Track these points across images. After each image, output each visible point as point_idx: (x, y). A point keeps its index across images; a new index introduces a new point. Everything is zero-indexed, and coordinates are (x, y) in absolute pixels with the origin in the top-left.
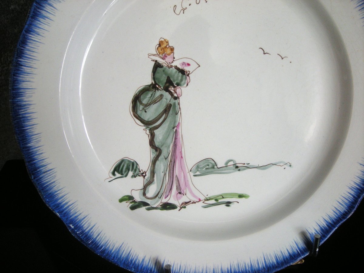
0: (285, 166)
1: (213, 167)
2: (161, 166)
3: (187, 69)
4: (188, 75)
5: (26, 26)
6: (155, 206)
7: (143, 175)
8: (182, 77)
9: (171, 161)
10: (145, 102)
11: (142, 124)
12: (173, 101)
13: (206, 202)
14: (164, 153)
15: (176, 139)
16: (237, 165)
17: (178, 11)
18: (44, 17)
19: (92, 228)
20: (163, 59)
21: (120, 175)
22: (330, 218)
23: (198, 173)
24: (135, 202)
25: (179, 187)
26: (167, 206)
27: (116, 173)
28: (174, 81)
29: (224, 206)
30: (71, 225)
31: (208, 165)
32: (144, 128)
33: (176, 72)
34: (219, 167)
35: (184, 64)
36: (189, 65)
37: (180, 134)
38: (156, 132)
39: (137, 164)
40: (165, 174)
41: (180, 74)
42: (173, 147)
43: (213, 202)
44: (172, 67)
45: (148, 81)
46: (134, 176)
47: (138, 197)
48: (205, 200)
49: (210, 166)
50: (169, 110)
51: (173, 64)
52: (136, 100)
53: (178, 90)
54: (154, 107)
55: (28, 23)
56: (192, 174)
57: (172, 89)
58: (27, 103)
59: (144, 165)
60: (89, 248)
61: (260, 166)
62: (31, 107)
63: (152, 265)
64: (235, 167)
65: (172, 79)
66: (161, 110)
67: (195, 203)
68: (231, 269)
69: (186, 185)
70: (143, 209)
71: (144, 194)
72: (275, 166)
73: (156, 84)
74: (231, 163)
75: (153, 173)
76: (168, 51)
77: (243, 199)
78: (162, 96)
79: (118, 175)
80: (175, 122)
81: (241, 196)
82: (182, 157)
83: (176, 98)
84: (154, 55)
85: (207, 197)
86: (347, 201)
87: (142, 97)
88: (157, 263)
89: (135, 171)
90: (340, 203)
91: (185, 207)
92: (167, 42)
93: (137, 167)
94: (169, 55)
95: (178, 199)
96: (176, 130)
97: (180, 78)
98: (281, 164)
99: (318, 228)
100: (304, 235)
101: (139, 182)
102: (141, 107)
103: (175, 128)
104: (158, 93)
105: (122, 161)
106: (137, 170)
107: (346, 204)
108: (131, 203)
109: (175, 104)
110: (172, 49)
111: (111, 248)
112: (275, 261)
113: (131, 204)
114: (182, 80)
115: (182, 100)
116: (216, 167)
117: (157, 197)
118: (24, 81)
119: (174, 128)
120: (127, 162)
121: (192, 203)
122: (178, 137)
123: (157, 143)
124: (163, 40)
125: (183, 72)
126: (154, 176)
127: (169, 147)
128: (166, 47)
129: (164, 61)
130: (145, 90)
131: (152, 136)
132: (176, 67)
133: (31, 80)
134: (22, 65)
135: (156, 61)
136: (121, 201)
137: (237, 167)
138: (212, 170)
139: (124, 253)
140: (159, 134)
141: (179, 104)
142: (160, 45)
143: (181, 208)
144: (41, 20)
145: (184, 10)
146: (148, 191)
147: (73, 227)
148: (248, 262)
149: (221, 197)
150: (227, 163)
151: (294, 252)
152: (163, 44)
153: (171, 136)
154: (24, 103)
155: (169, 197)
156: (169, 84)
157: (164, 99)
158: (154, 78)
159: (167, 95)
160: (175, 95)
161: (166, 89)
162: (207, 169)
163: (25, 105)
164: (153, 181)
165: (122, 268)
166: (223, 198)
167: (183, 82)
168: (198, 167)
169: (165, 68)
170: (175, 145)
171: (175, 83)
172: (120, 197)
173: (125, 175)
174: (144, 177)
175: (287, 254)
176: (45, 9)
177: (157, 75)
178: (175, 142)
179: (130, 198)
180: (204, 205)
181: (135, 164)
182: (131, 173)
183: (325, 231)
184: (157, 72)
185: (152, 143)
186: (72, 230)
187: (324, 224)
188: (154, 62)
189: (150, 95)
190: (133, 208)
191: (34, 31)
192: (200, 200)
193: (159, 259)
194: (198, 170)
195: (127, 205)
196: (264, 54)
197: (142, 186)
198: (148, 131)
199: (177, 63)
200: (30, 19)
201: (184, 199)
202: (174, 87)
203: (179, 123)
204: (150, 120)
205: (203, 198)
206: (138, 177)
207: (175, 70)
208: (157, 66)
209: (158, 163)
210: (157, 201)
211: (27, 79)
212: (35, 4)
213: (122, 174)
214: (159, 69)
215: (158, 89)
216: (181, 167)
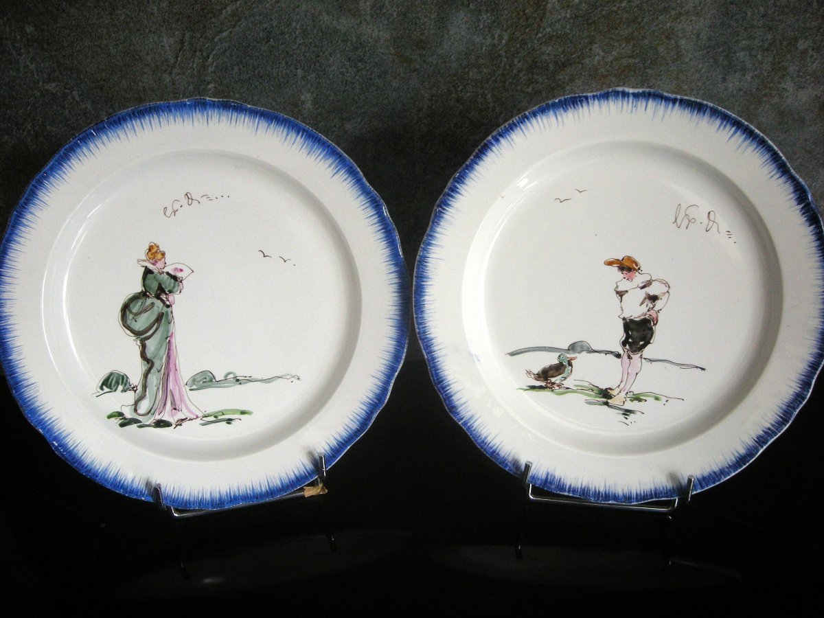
0: (292, 379)
1: (211, 381)
2: (154, 379)
3: (179, 275)
4: (181, 282)
5: (7, 236)
6: (147, 423)
7: (134, 389)
8: (174, 284)
9: (164, 374)
10: (135, 310)
11: (132, 335)
12: (165, 309)
13: (204, 419)
14: (157, 365)
15: (169, 349)
16: (238, 378)
17: (168, 213)
18: (25, 226)
19: (76, 446)
20: (154, 264)
21: (108, 390)
22: (341, 437)
23: (194, 387)
24: (125, 419)
25: (173, 403)
26: (161, 424)
27: (104, 387)
28: (166, 287)
29: (224, 423)
30: (55, 443)
31: (205, 378)
32: (135, 338)
33: (168, 279)
34: (217, 380)
35: (176, 269)
36: (181, 270)
37: (174, 343)
38: (147, 342)
39: (127, 378)
40: (158, 388)
41: (173, 281)
42: (166, 359)
43: (212, 418)
44: (163, 272)
45: (138, 288)
46: (124, 391)
47: (129, 414)
48: (203, 417)
49: (208, 379)
50: (162, 319)
51: (165, 270)
52: (125, 308)
53: (171, 298)
54: (144, 316)
55: (8, 232)
56: (188, 388)
57: (163, 297)
58: (8, 314)
59: (135, 378)
60: (74, 467)
61: (264, 379)
62: (12, 318)
63: (142, 486)
64: (235, 381)
65: (163, 286)
66: (153, 318)
67: (192, 420)
68: (230, 492)
69: (182, 400)
70: (134, 426)
71: (136, 410)
72: (280, 379)
73: (146, 291)
74: (232, 376)
75: (145, 387)
76: (159, 256)
77: (246, 416)
78: (153, 304)
79: (106, 389)
80: (168, 332)
81: (243, 413)
82: (176, 370)
83: (168, 306)
84: (143, 261)
85: (205, 413)
86: (359, 418)
87: (131, 306)
88: (148, 484)
89: (126, 384)
90: (352, 420)
91: (181, 425)
92: (158, 247)
93: (127, 381)
94: (160, 260)
95: (173, 416)
96: (169, 341)
97: (172, 285)
98: (288, 377)
99: (327, 448)
100: (311, 454)
101: (130, 397)
102: (131, 316)
103: (168, 339)
104: (149, 301)
105: (111, 374)
106: (128, 385)
107: (358, 420)
108: (121, 419)
109: (167, 312)
110: (163, 254)
111: (97, 467)
112: (279, 484)
113: (121, 421)
114: (174, 287)
115: (174, 308)
116: (214, 380)
117: (150, 414)
118: (4, 292)
119: (167, 338)
120: (117, 376)
121: (189, 420)
122: (172, 348)
123: (149, 354)
124: (153, 244)
125: (175, 278)
126: (145, 391)
127: (161, 359)
128: (156, 252)
129: (155, 267)
130: (135, 298)
131: (144, 347)
132: (168, 273)
133: (13, 290)
134: (3, 276)
135: (146, 267)
136: (110, 417)
137: (238, 380)
138: (210, 383)
139: (112, 473)
140: (151, 345)
141: (172, 312)
142: (150, 250)
143: (177, 426)
144: (22, 228)
145: (175, 212)
146: (140, 407)
147: (56, 444)
148: (249, 485)
149: (221, 413)
150: (226, 376)
151: (300, 474)
152: (153, 249)
153: (164, 347)
154: (5, 314)
155: (163, 413)
156: (161, 291)
157: (155, 308)
158: (144, 285)
159: (158, 303)
160: (168, 303)
161: (158, 297)
162: (204, 382)
163: (6, 316)
164: (145, 395)
165: (109, 490)
166: (223, 414)
167: (175, 289)
168: (194, 380)
169: (156, 275)
170: (169, 357)
171: (167, 290)
172: (109, 413)
173: (114, 389)
174: (135, 391)
175: (293, 477)
176: (26, 218)
177: (148, 282)
178: (168, 353)
179: (120, 414)
180: (202, 422)
181: (125, 377)
182: (120, 388)
183: (336, 451)
184: (147, 279)
185: (143, 355)
186: (56, 447)
187: (334, 443)
188: (144, 268)
189: (140, 304)
190: (122, 425)
191: (15, 241)
192: (197, 417)
193: (150, 480)
194: (194, 384)
195: (116, 421)
196: (264, 256)
197: (133, 402)
198: (139, 342)
199: (169, 269)
200: (10, 227)
201: (180, 416)
202: (166, 294)
203: (172, 333)
204: (141, 330)
205: (200, 415)
206: (128, 392)
207: (167, 276)
208: (148, 272)
209: (150, 376)
210: (150, 418)
211: (9, 289)
212: (15, 213)
213: (111, 389)
214: (150, 276)
215: (148, 297)
216: (176, 381)
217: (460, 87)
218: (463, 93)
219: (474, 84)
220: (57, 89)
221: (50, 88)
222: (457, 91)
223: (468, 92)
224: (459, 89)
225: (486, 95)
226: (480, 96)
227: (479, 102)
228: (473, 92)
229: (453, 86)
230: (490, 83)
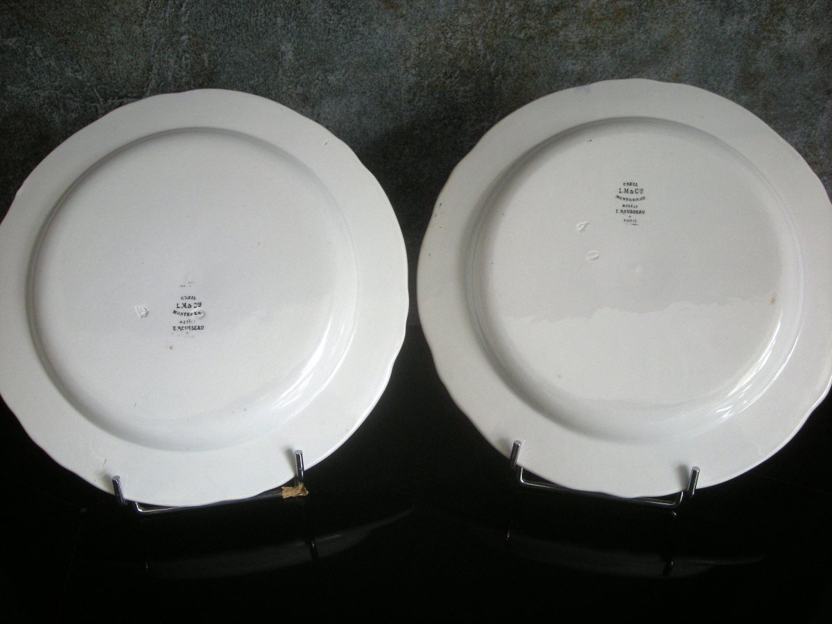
217: (449, 34)
218: (452, 41)
219: (464, 31)
220: (18, 44)
221: (10, 44)
222: (446, 38)
223: (457, 39)
224: (448, 36)
225: (477, 42)
226: (470, 44)
227: (469, 50)
228: (463, 39)
229: (442, 33)
230: (480, 29)
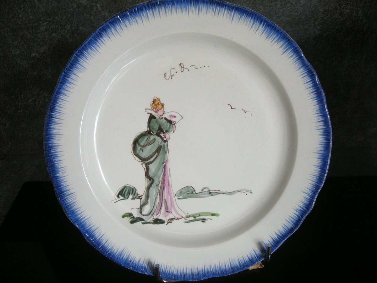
0: (247, 193)
1: (192, 193)
2: (154, 191)
3: (173, 120)
4: (174, 125)
5: (57, 89)
6: (148, 221)
7: (140, 197)
8: (170, 126)
9: (161, 188)
10: (142, 144)
11: (140, 161)
12: (163, 143)
13: (187, 219)
14: (156, 182)
15: (165, 171)
16: (210, 191)
17: (167, 77)
18: (70, 83)
19: (102, 236)
20: (156, 112)
21: (123, 198)
22: (280, 233)
23: (181, 197)
24: (133, 218)
25: (166, 207)
26: (158, 221)
27: (120, 196)
28: (164, 129)
29: (200, 222)
30: (87, 234)
31: (189, 191)
32: (142, 163)
33: (165, 122)
34: (196, 192)
35: (171, 116)
36: (175, 117)
37: (168, 168)
38: (150, 166)
39: (136, 190)
40: (156, 198)
41: (169, 124)
42: (162, 177)
43: (192, 218)
44: (162, 118)
45: (145, 128)
46: (133, 199)
47: (136, 214)
48: (186, 217)
49: (190, 192)
50: (160, 150)
51: (164, 116)
52: (136, 142)
53: (167, 136)
54: (149, 148)
55: (58, 87)
56: (176, 198)
57: (162, 135)
58: (57, 144)
59: (141, 190)
60: (99, 251)
61: (228, 192)
62: (59, 147)
63: (145, 265)
64: (208, 193)
65: (162, 128)
66: (154, 150)
67: (179, 219)
68: (204, 269)
69: (172, 206)
70: (140, 223)
71: (141, 212)
72: (239, 192)
73: (150, 130)
74: (206, 190)
75: (147, 196)
76: (160, 107)
77: (215, 217)
78: (155, 139)
79: (121, 197)
80: (164, 159)
81: (213, 215)
82: (169, 185)
83: (165, 141)
84: (149, 109)
85: (187, 215)
86: (293, 220)
87: (140, 140)
88: (149, 263)
89: (134, 194)
90: (288, 221)
91: (171, 222)
92: (159, 100)
93: (135, 192)
94: (160, 109)
95: (166, 216)
96: (165, 165)
97: (168, 127)
98: (244, 191)
99: (271, 240)
100: (260, 244)
101: (137, 203)
102: (139, 148)
103: (165, 164)
104: (152, 138)
105: (125, 187)
106: (136, 194)
107: (292, 222)
108: (131, 218)
109: (164, 146)
110: (163, 105)
111: (115, 251)
112: (238, 264)
113: (131, 220)
114: (169, 128)
115: (169, 143)
116: (194, 192)
117: (150, 215)
118: (54, 129)
119: (163, 163)
120: (128, 188)
121: (176, 219)
122: (166, 170)
123: (151, 174)
124: (156, 98)
125: (170, 122)
126: (148, 199)
127: (159, 177)
128: (158, 104)
129: (156, 114)
130: (142, 135)
131: (147, 169)
132: (166, 119)
133: (60, 128)
134: (53, 118)
135: (151, 114)
136: (123, 217)
137: (210, 193)
138: (192, 194)
139: (125, 256)
140: (152, 167)
141: (167, 146)
142: (154, 102)
143: (168, 223)
144: (68, 85)
145: (172, 76)
146: (144, 210)
147: (88, 236)
148: (217, 264)
149: (199, 215)
150: (203, 190)
151: (253, 258)
152: (156, 101)
153: (161, 169)
154: (55, 145)
155: (159, 214)
156: (160, 131)
157: (156, 142)
158: (149, 127)
159: (158, 139)
160: (165, 139)
161: (158, 135)
162: (188, 194)
163: (55, 146)
164: (147, 202)
165: (123, 267)
166: (200, 216)
167: (171, 130)
168: (181, 192)
169: (158, 119)
170: (164, 176)
171: (164, 130)
172: (123, 214)
173: (126, 197)
174: (141, 199)
175: (247, 259)
176: (71, 77)
177: (151, 124)
178: (164, 174)
179: (130, 215)
180: (186, 221)
181: (134, 189)
182: (131, 196)
183: (276, 242)
184: (151, 122)
185: (147, 174)
186: (88, 238)
187: (275, 237)
188: (149, 115)
189: (146, 139)
190: (132, 222)
191: (63, 93)
192: (182, 217)
193: (151, 261)
194: (181, 195)
195: (128, 220)
196: (232, 109)
197: (139, 206)
198: (144, 166)
199: (166, 116)
200: (60, 84)
201: (170, 216)
202: (164, 133)
203: (167, 160)
204: (146, 157)
205: (184, 216)
206: (136, 199)
207: (165, 121)
208: (152, 117)
209: (151, 189)
210: (150, 218)
211: (57, 127)
212: (63, 73)
213: (124, 197)
214: (153, 120)
215: (152, 134)
216: (169, 193)
217: (343, 6)
218: (344, 10)
219: (352, 4)
220: (87, 2)
221: (83, 2)
222: (341, 8)
223: (347, 9)
224: (342, 7)
225: (359, 11)
226: (355, 12)
227: (353, 16)
228: (351, 9)
229: (339, 5)
230: (362, 3)
